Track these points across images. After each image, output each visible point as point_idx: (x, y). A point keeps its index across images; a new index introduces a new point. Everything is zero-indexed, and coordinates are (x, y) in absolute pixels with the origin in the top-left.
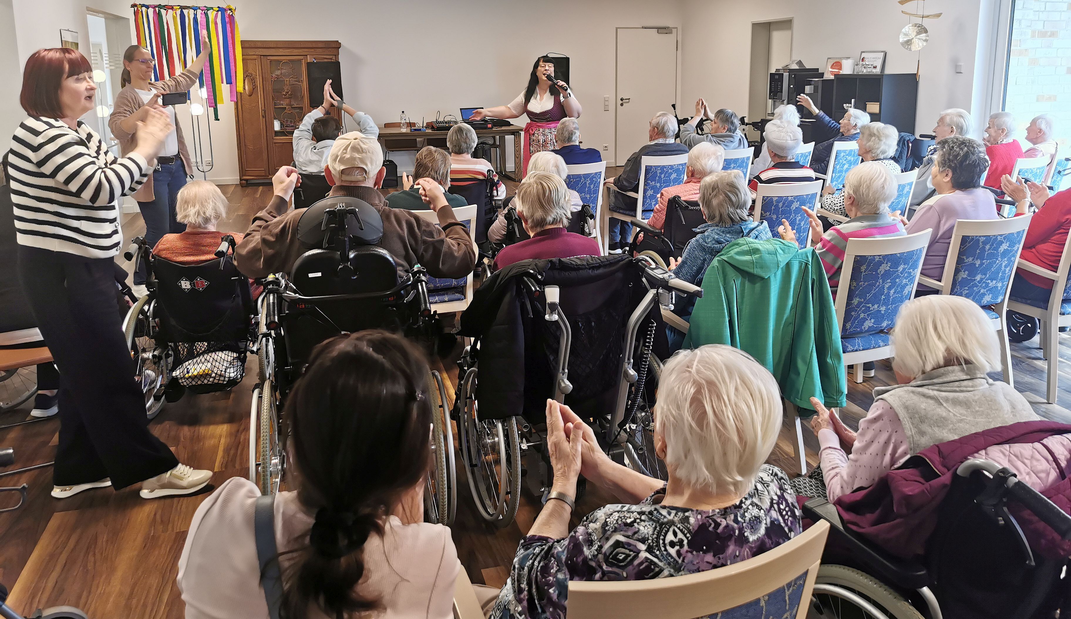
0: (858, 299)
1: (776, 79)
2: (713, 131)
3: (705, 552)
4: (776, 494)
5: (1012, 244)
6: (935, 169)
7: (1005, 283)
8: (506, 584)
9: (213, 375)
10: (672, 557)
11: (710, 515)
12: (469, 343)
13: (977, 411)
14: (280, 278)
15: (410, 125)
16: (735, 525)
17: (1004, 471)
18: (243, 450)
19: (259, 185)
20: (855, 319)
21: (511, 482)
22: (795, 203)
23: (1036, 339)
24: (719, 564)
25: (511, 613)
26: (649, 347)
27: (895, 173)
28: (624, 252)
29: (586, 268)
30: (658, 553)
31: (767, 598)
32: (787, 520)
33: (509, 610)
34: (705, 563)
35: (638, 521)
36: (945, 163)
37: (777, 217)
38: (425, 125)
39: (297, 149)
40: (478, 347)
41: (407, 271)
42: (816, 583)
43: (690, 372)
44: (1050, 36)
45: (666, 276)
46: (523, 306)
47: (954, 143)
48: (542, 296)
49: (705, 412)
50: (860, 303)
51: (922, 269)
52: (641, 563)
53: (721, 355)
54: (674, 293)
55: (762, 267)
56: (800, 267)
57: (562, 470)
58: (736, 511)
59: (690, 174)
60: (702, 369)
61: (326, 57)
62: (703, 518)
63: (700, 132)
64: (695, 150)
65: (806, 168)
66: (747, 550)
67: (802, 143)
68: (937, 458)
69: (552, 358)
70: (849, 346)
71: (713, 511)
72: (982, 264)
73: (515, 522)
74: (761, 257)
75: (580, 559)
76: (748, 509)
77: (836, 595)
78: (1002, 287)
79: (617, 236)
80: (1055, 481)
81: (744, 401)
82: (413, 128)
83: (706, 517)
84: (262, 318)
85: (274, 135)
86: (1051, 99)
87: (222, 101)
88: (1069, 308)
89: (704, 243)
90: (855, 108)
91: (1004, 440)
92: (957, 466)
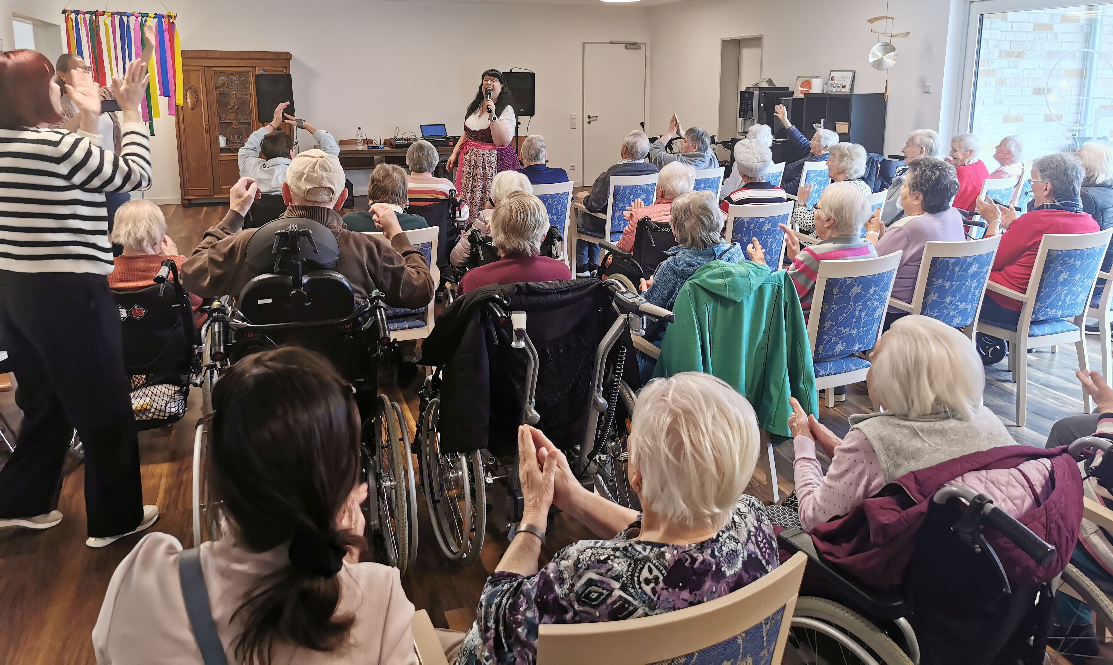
0: (830, 323)
1: (746, 97)
2: (684, 151)
3: (681, 589)
4: (754, 526)
5: (982, 266)
6: (904, 189)
7: (975, 305)
8: (472, 628)
9: (153, 410)
10: (647, 595)
11: (687, 550)
12: (431, 372)
13: (953, 440)
14: (226, 305)
15: (367, 142)
16: (712, 560)
17: (981, 497)
18: (185, 490)
19: (202, 205)
20: (828, 342)
21: (476, 517)
22: (766, 225)
23: (1005, 361)
24: (696, 601)
25: (477, 658)
26: (619, 374)
27: (866, 194)
28: (592, 276)
29: (554, 293)
30: (632, 591)
31: (744, 635)
32: (765, 552)
33: (476, 656)
34: (681, 601)
35: (612, 557)
36: (916, 186)
38: (383, 142)
39: (244, 167)
40: (441, 376)
41: (364, 298)
42: (795, 616)
43: (665, 401)
44: (1017, 57)
45: (637, 300)
46: (488, 334)
47: (926, 166)
48: (509, 322)
49: (682, 443)
50: (832, 326)
51: (893, 292)
52: (615, 602)
53: (698, 383)
54: (644, 317)
55: (734, 291)
56: (773, 290)
57: (532, 501)
58: (712, 545)
59: (660, 194)
60: (679, 398)
61: (276, 69)
62: (680, 553)
63: (670, 151)
64: (666, 170)
65: (778, 188)
66: (724, 585)
67: (772, 162)
68: (912, 485)
69: (518, 387)
70: (821, 370)
71: (690, 545)
72: (951, 286)
73: (480, 560)
74: (733, 280)
75: (551, 597)
76: (725, 542)
77: (812, 628)
78: (971, 310)
79: (585, 258)
80: (1031, 508)
81: (722, 430)
82: (370, 145)
83: (682, 553)
84: (206, 348)
85: (219, 152)
86: (1018, 119)
87: (158, 115)
88: (1037, 330)
89: (675, 266)
90: (825, 128)
91: (981, 466)
92: (932, 494)
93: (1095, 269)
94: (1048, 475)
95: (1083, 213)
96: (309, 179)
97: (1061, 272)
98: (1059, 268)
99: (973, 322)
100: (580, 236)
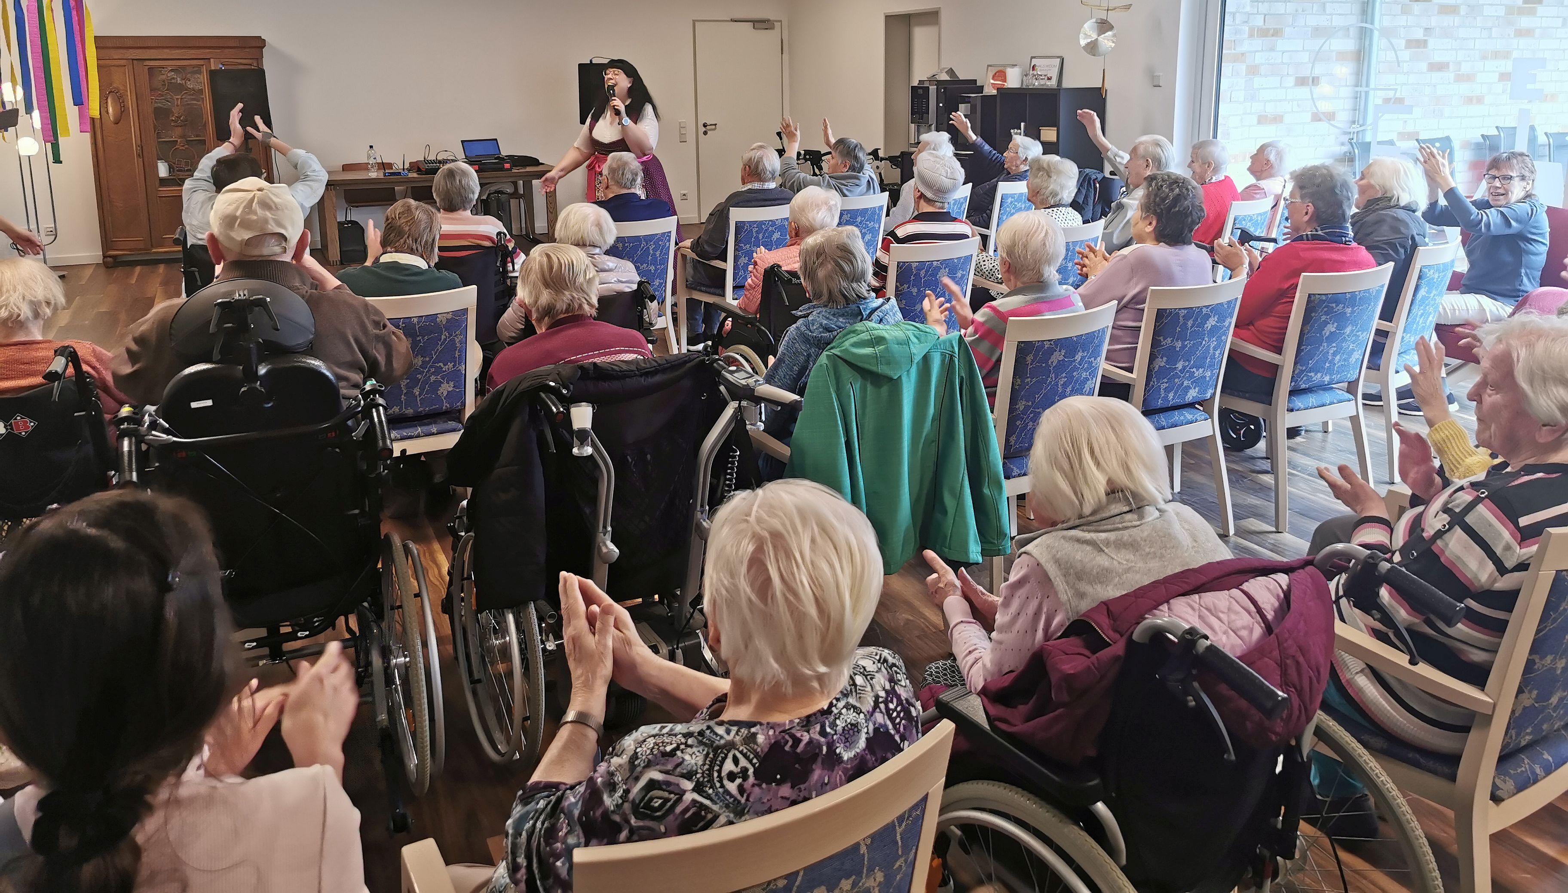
0: (1024, 403)
1: (919, 94)
2: (831, 170)
3: (779, 783)
4: (884, 689)
5: (1222, 319)
10: (731, 796)
11: (787, 728)
13: (1149, 553)
15: (383, 166)
16: (823, 740)
17: (1192, 631)
19: (133, 264)
20: (1022, 429)
23: (1262, 445)
24: (800, 799)
26: (730, 486)
29: (636, 375)
30: (711, 791)
31: (869, 840)
32: (899, 723)
34: (780, 800)
35: (682, 747)
36: (1149, 207)
37: (919, 290)
38: (407, 166)
39: (188, 207)
42: (945, 810)
43: (747, 521)
44: (1273, 36)
45: (751, 381)
46: (541, 437)
47: (1163, 180)
48: (567, 418)
49: (769, 579)
50: (1027, 407)
51: (1107, 356)
52: (687, 810)
53: (793, 494)
54: (763, 405)
55: (888, 363)
56: (943, 361)
57: (583, 678)
58: (821, 719)
59: (794, 234)
60: (765, 517)
61: (241, 61)
62: (777, 733)
63: (817, 171)
64: (799, 198)
65: (961, 221)
66: (840, 773)
68: (1105, 621)
69: (588, 511)
70: (1015, 469)
71: (791, 721)
72: (1183, 347)
74: (887, 348)
75: (599, 813)
76: (841, 714)
77: (985, 825)
78: (1211, 378)
79: (697, 325)
80: (1260, 640)
81: (824, 557)
82: (387, 171)
83: (780, 732)
85: (157, 185)
86: (1277, 119)
87: (67, 132)
88: (1298, 402)
89: (807, 332)
90: (1026, 135)
91: (1191, 588)
92: (1132, 629)
93: (1371, 318)
94: (1282, 595)
95: (1354, 244)
96: (246, 225)
97: (1326, 323)
98: (1323, 318)
99: (1214, 394)
100: (691, 294)
